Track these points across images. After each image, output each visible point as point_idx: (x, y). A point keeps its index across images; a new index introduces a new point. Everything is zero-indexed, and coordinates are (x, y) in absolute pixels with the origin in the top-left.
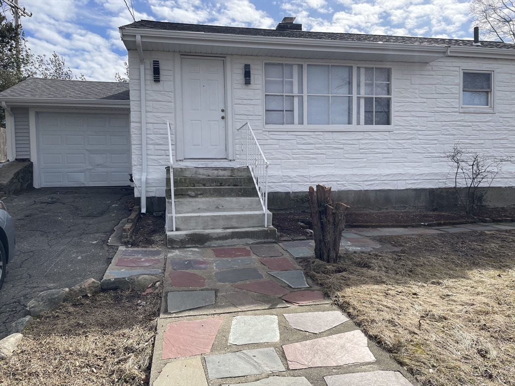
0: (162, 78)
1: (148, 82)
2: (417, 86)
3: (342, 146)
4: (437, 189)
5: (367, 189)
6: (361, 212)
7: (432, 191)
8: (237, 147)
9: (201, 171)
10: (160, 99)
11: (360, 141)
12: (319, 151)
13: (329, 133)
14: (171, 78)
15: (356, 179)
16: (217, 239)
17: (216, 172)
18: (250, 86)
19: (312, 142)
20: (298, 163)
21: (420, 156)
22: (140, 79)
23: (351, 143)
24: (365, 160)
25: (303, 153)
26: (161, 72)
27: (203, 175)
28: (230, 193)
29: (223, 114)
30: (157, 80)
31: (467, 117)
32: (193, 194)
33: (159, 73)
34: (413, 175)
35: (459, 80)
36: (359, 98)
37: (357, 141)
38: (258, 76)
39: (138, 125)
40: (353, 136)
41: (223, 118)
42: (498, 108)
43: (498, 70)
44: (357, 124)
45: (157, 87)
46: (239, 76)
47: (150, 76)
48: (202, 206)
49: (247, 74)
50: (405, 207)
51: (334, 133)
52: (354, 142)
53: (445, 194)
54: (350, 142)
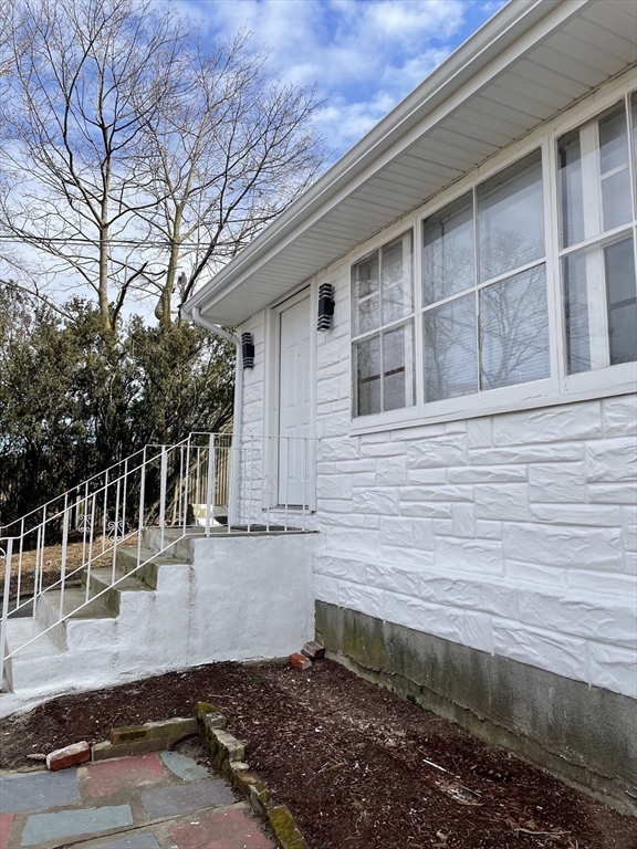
3: (520, 470)
5: (606, 684)
6: (587, 790)
11: (589, 444)
12: (455, 490)
13: (481, 423)
15: (557, 620)
19: (438, 459)
20: (409, 530)
23: (552, 454)
24: (616, 532)
25: (419, 496)
37: (578, 445)
40: (556, 425)
44: (569, 371)
51: (497, 421)
52: (566, 450)
54: (549, 451)
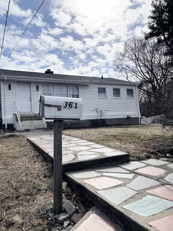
0: (11, 88)
1: (7, 90)
2: (86, 92)
4: (93, 120)
7: (92, 120)
8: (35, 108)
9: (25, 115)
10: (10, 95)
14: (14, 89)
16: (32, 130)
17: (30, 115)
18: (38, 91)
21: (88, 111)
22: (4, 89)
26: (11, 87)
27: (26, 115)
28: (35, 120)
29: (30, 99)
30: (10, 89)
31: (100, 100)
32: (24, 120)
33: (10, 87)
34: (86, 116)
35: (97, 90)
36: (70, 95)
38: (40, 88)
39: (4, 102)
41: (30, 100)
42: (108, 97)
43: (107, 87)
45: (10, 91)
46: (35, 88)
47: (8, 88)
48: (27, 123)
49: (37, 88)
50: (85, 125)
53: (95, 121)
